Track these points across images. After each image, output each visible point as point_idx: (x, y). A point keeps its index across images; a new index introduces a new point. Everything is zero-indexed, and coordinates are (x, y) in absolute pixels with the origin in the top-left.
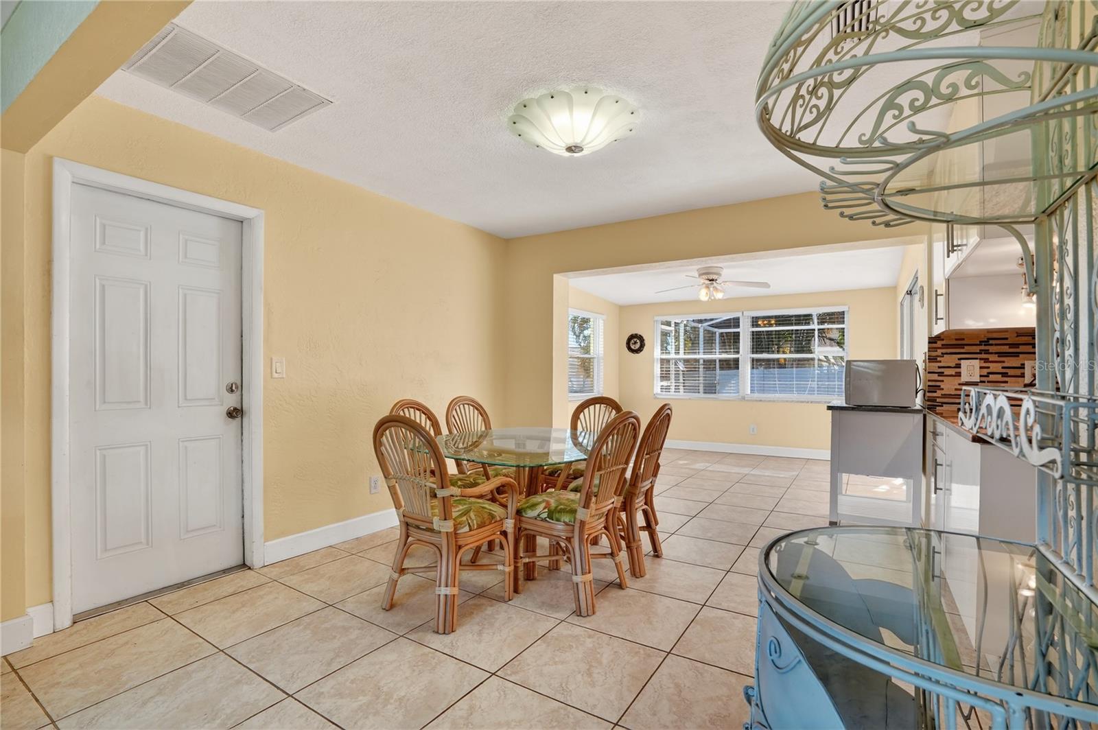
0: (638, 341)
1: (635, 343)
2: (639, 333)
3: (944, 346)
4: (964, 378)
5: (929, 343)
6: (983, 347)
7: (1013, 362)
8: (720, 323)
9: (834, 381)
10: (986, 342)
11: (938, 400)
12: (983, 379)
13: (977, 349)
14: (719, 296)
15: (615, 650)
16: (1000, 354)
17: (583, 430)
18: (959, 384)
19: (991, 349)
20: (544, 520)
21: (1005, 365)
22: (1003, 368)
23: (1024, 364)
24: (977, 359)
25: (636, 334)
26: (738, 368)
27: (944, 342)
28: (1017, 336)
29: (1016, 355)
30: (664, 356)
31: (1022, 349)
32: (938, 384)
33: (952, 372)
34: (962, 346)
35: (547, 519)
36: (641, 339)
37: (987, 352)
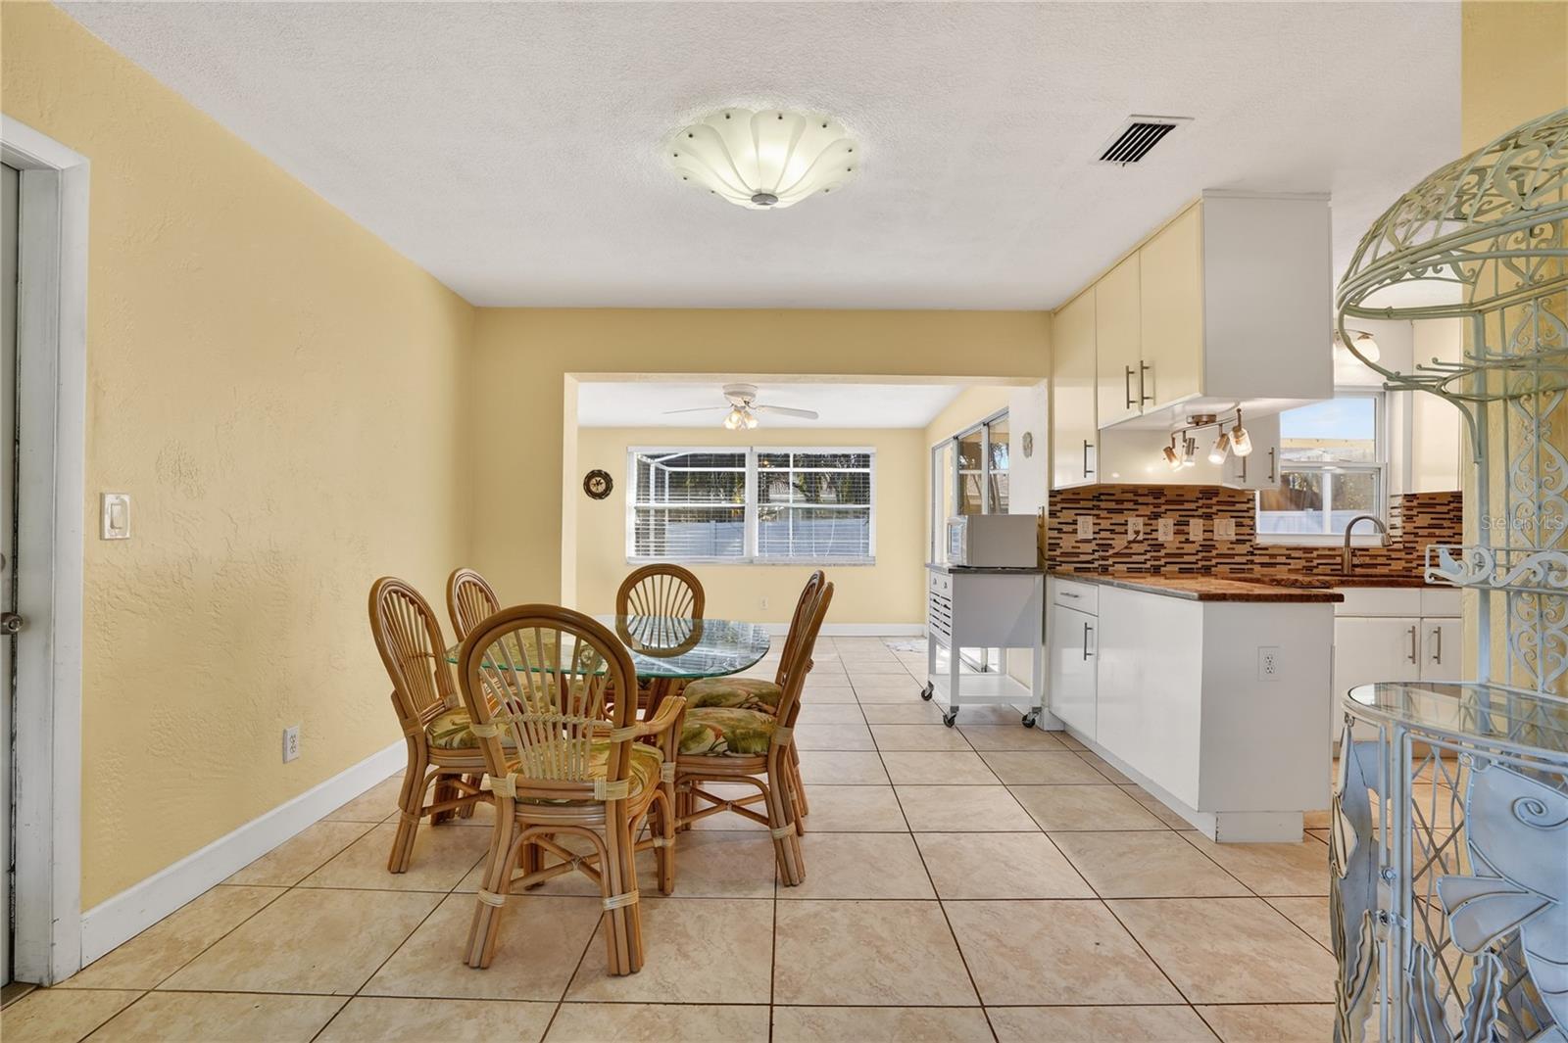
0: (602, 481)
1: (598, 483)
2: (604, 470)
3: (1063, 501)
4: (1081, 536)
5: (1050, 496)
6: (1095, 503)
7: (1118, 518)
8: (676, 460)
9: (859, 539)
10: (1097, 498)
11: (1058, 559)
12: (1096, 536)
13: (1090, 504)
14: (752, 424)
15: (697, 915)
16: (1110, 511)
17: (638, 614)
18: (1077, 542)
19: (1103, 505)
20: (724, 755)
21: (1113, 521)
22: (1111, 524)
23: (1126, 521)
24: (1090, 515)
25: (600, 471)
26: (743, 521)
27: (1063, 497)
28: (1123, 493)
29: (1121, 511)
30: (642, 505)
31: (1127, 505)
32: (1058, 541)
33: (1069, 528)
34: (1077, 501)
35: (728, 753)
36: (607, 478)
37: (1098, 508)
